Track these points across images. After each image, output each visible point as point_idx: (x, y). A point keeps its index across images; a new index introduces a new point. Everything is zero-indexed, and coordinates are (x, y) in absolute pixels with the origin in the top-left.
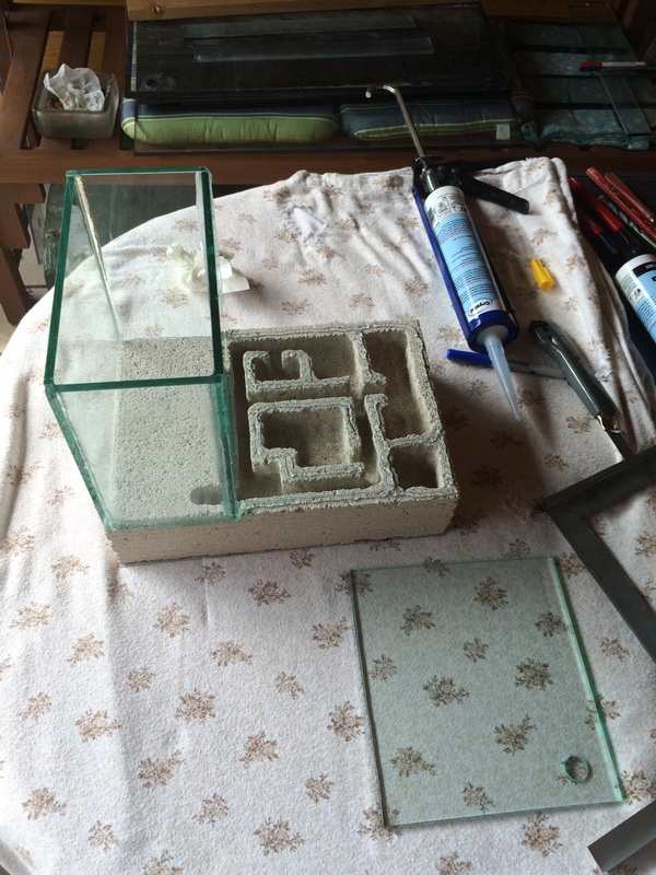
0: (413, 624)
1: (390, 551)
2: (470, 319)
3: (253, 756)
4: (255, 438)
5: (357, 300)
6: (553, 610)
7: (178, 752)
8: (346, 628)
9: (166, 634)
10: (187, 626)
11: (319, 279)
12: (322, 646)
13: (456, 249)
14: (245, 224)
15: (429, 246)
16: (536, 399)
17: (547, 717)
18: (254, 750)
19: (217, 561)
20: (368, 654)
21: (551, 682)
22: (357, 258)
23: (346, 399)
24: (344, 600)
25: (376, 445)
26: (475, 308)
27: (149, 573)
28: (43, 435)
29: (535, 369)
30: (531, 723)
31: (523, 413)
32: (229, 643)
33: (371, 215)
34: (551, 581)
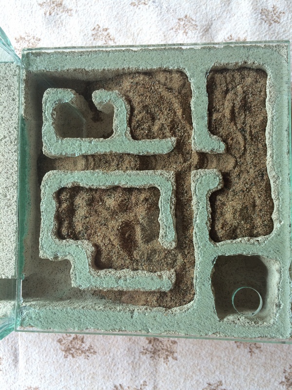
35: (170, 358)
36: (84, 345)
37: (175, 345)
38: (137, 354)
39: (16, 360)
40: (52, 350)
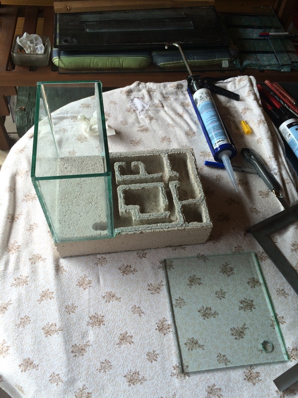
0: (192, 283)
1: (182, 251)
2: (215, 148)
3: (122, 342)
4: (121, 201)
5: (164, 139)
6: (255, 276)
7: (89, 341)
8: (163, 285)
9: (82, 289)
10: (91, 285)
11: (146, 130)
12: (152, 293)
13: (208, 116)
14: (112, 105)
15: (195, 115)
16: (245, 183)
17: (253, 324)
18: (123, 340)
19: (104, 256)
20: (173, 297)
21: (255, 308)
22: (163, 120)
23: (161, 183)
24: (161, 273)
25: (175, 204)
26: (217, 142)
27: (73, 261)
28: (23, 200)
29: (244, 170)
30: (246, 326)
31: (239, 189)
32: (110, 292)
33: (169, 101)
34: (254, 263)
35: (171, 269)
36: (131, 269)
37: (172, 263)
38: (156, 269)
40: (116, 273)
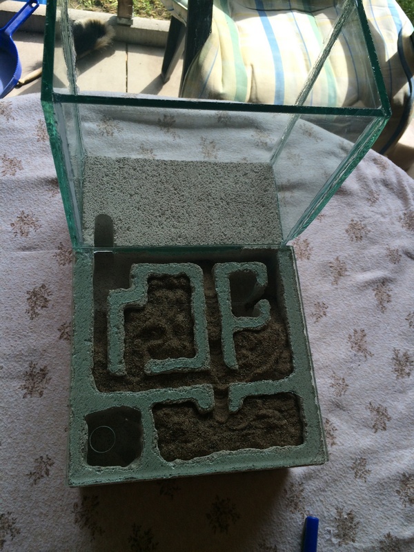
10: (19, 235)
11: (402, 371)
35: (25, 391)
36: (39, 308)
37: (38, 396)
38: (30, 359)
39: (24, 249)
40: (35, 280)
